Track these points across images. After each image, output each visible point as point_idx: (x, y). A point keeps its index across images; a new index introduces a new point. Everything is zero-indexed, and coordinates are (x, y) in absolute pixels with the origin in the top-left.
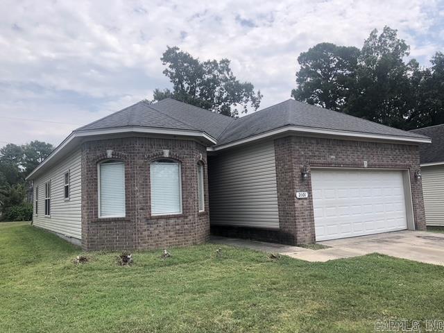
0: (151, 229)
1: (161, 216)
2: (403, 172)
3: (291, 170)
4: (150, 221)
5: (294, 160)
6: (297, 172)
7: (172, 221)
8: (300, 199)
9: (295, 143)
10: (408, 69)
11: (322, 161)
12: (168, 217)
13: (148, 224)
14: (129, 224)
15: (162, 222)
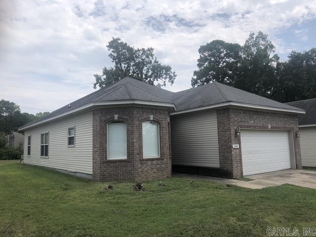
0: (143, 167)
1: (149, 159)
2: (289, 132)
3: (229, 130)
4: (142, 162)
5: (231, 124)
6: (233, 132)
7: (155, 162)
8: (235, 149)
9: (232, 112)
10: (273, 61)
11: (246, 124)
12: (152, 160)
13: (141, 164)
14: (129, 164)
15: (149, 163)
